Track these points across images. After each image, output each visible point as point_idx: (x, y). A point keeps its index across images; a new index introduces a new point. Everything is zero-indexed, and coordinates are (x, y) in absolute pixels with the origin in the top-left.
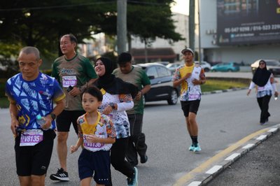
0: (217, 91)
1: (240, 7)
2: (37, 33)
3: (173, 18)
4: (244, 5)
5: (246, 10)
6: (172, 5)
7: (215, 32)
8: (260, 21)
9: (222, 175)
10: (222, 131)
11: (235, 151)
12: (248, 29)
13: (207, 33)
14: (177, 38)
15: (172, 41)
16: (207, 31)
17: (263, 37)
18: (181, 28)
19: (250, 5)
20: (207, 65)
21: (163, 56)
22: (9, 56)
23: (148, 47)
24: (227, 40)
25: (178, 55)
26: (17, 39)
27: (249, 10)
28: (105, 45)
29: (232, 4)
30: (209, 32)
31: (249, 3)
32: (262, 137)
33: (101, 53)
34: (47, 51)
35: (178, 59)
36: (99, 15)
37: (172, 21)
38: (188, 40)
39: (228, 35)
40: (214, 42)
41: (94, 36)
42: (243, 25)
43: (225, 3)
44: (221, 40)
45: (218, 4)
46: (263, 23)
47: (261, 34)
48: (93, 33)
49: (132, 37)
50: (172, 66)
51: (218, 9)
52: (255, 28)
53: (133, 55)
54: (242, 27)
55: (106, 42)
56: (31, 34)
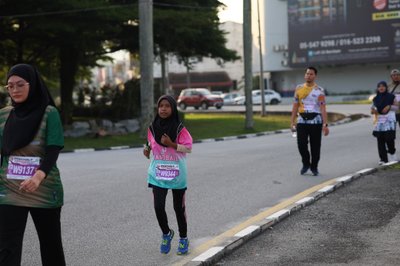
0: (283, 131)
1: (321, 12)
2: (30, 52)
3: (221, 28)
4: (326, 10)
5: (329, 17)
6: (220, 8)
7: (286, 47)
8: (350, 32)
9: (258, 238)
10: (275, 182)
12: (332, 43)
13: (275, 51)
14: (230, 56)
15: (222, 61)
16: (274, 48)
17: (354, 55)
18: (234, 43)
19: (334, 9)
20: (276, 96)
21: (214, 84)
23: (190, 71)
24: (303, 60)
25: (235, 82)
27: (334, 16)
28: (131, 69)
29: (310, 9)
30: (277, 48)
31: (333, 6)
32: (328, 188)
33: (125, 81)
34: (45, 79)
35: (235, 88)
36: (118, 26)
37: (221, 32)
38: (243, 59)
39: (303, 53)
40: (286, 63)
41: (109, 55)
42: (325, 37)
43: (299, 7)
44: (294, 60)
45: (289, 8)
46: (353, 35)
47: (351, 50)
48: (108, 50)
49: (166, 56)
50: (226, 97)
51: (290, 15)
52: (342, 42)
53: (171, 83)
54: (324, 40)
55: (132, 64)
56: (20, 54)
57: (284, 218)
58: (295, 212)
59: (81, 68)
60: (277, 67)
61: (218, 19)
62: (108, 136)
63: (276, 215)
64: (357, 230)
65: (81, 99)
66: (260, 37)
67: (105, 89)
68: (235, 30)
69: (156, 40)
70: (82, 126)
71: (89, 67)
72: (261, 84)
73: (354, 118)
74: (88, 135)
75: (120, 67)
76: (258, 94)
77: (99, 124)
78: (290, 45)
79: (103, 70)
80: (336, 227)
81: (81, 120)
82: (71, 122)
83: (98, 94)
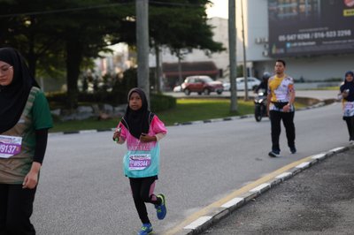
1: (298, 9)
2: (40, 45)
3: (208, 23)
4: (302, 7)
5: (304, 13)
6: (207, 6)
7: (267, 40)
8: (323, 26)
9: (242, 209)
10: (257, 159)
12: (307, 36)
13: (256, 43)
14: (217, 48)
15: (209, 52)
16: (256, 40)
17: (327, 46)
18: (220, 36)
19: (310, 6)
23: (182, 61)
25: (221, 71)
27: (309, 12)
28: (129, 59)
29: (287, 6)
30: (259, 41)
31: (309, 3)
32: (304, 165)
33: (124, 70)
34: (53, 69)
35: (221, 76)
36: (117, 22)
37: (209, 27)
38: (228, 50)
39: (282, 45)
40: (266, 53)
41: (109, 47)
42: (301, 31)
43: (278, 4)
44: (274, 51)
45: (269, 5)
46: (326, 28)
47: (324, 43)
48: (109, 43)
49: (160, 48)
51: (270, 11)
52: (316, 35)
53: (164, 71)
54: (301, 33)
55: (130, 55)
56: (32, 46)
57: (265, 191)
58: (275, 186)
59: (85, 59)
60: (259, 58)
61: (206, 15)
62: (109, 119)
63: (258, 189)
64: (330, 202)
65: (85, 86)
66: (243, 31)
67: (106, 77)
68: (221, 25)
69: (151, 34)
70: (86, 110)
71: (92, 58)
72: (245, 73)
73: (328, 102)
74: (92, 117)
75: (120, 58)
76: (242, 81)
77: (101, 108)
78: (270, 37)
79: (105, 61)
80: (312, 199)
81: (86, 105)
82: (76, 107)
83: (100, 81)
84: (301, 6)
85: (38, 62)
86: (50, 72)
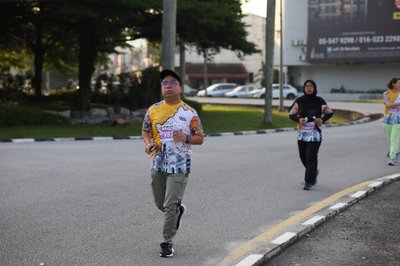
1: (342, 8)
2: (49, 36)
3: (243, 20)
5: (349, 14)
7: (305, 42)
8: (370, 30)
11: (319, 212)
12: (351, 40)
13: (293, 45)
14: (250, 49)
15: (242, 53)
16: (293, 42)
17: (372, 53)
18: (255, 35)
19: (355, 6)
20: (293, 90)
21: (230, 76)
22: (8, 69)
23: (208, 62)
24: (322, 56)
25: (251, 75)
26: (20, 43)
27: (354, 13)
28: (148, 57)
29: (331, 5)
30: (296, 43)
31: (354, 3)
32: (360, 194)
33: (142, 69)
34: (62, 63)
35: (251, 81)
36: (139, 13)
37: (243, 25)
38: (264, 53)
39: (323, 49)
40: (304, 58)
41: (128, 42)
42: (344, 34)
44: (312, 56)
45: (309, 3)
46: (373, 33)
47: (370, 49)
48: (129, 38)
49: (186, 46)
50: (242, 90)
51: (310, 10)
52: (361, 40)
53: (187, 72)
54: (344, 37)
55: (149, 52)
56: (40, 37)
57: (319, 225)
58: (331, 219)
59: (99, 54)
60: (295, 62)
61: (240, 11)
62: (126, 124)
65: (98, 85)
67: (123, 76)
69: (180, 30)
70: (100, 113)
71: (106, 54)
72: (280, 79)
73: (374, 117)
74: (105, 122)
75: (137, 55)
76: (277, 87)
77: (117, 111)
78: (309, 40)
79: (120, 57)
81: (99, 107)
82: (88, 108)
83: (116, 80)
84: (346, 6)
85: (46, 55)
86: (58, 66)
